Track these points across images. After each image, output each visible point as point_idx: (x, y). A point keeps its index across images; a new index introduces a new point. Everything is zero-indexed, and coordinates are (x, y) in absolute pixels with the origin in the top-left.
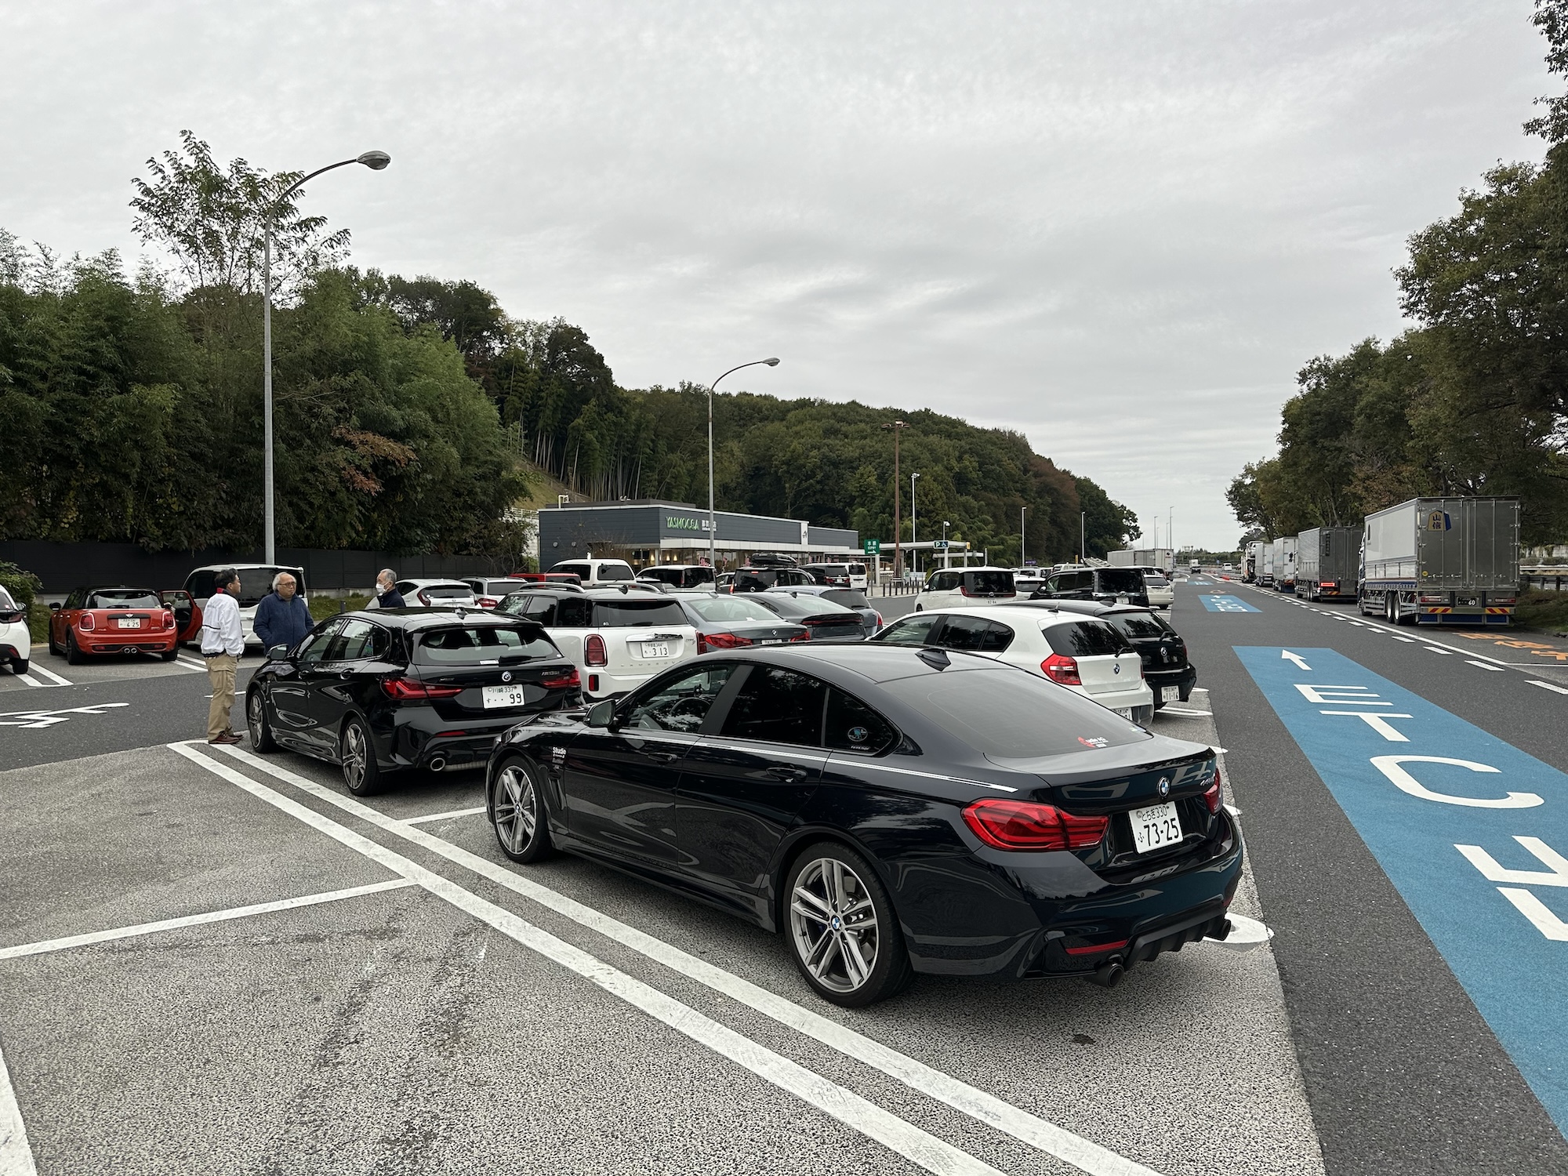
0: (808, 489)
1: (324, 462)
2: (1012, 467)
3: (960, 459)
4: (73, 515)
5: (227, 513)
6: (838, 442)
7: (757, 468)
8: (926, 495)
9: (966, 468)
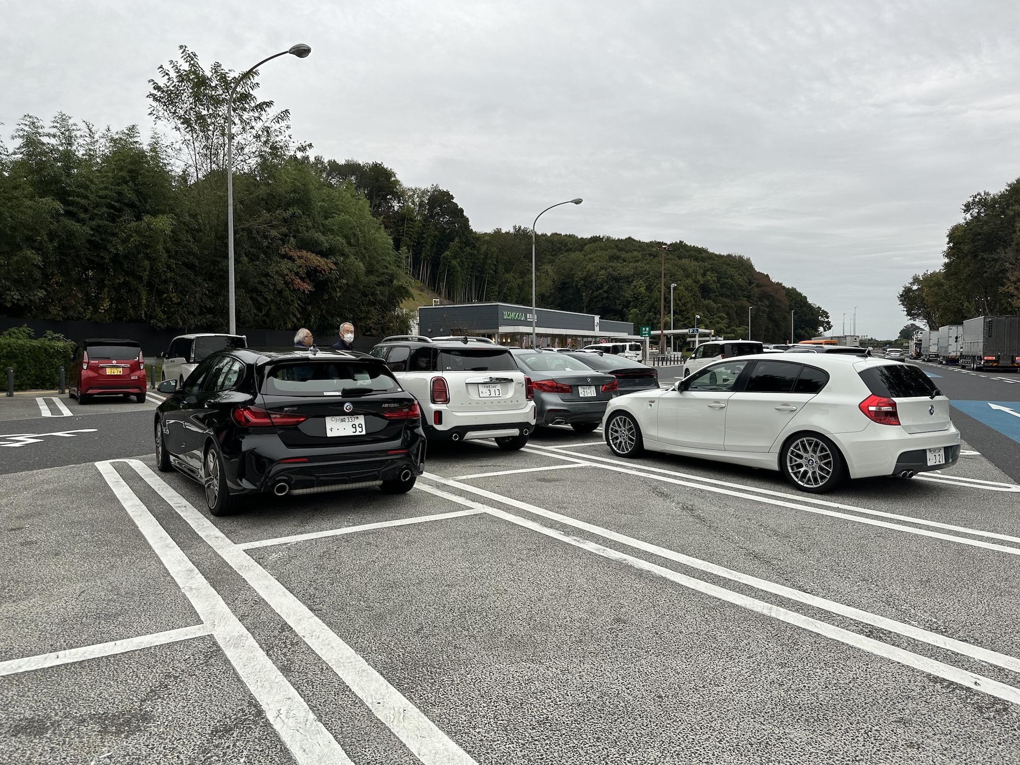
0: (598, 296)
1: (274, 270)
2: (741, 280)
3: (704, 275)
4: (106, 304)
5: (209, 304)
6: (618, 264)
7: (563, 283)
8: (680, 300)
9: (708, 281)
